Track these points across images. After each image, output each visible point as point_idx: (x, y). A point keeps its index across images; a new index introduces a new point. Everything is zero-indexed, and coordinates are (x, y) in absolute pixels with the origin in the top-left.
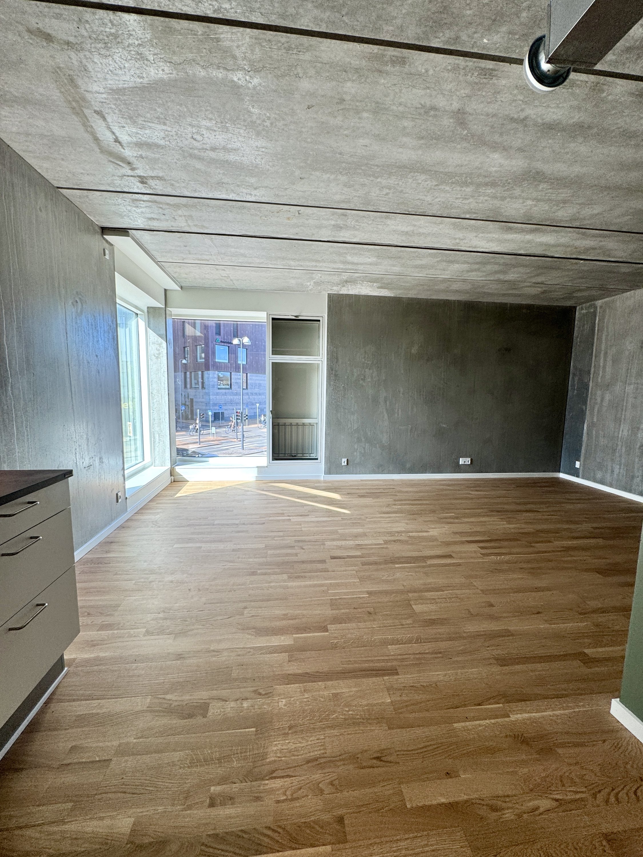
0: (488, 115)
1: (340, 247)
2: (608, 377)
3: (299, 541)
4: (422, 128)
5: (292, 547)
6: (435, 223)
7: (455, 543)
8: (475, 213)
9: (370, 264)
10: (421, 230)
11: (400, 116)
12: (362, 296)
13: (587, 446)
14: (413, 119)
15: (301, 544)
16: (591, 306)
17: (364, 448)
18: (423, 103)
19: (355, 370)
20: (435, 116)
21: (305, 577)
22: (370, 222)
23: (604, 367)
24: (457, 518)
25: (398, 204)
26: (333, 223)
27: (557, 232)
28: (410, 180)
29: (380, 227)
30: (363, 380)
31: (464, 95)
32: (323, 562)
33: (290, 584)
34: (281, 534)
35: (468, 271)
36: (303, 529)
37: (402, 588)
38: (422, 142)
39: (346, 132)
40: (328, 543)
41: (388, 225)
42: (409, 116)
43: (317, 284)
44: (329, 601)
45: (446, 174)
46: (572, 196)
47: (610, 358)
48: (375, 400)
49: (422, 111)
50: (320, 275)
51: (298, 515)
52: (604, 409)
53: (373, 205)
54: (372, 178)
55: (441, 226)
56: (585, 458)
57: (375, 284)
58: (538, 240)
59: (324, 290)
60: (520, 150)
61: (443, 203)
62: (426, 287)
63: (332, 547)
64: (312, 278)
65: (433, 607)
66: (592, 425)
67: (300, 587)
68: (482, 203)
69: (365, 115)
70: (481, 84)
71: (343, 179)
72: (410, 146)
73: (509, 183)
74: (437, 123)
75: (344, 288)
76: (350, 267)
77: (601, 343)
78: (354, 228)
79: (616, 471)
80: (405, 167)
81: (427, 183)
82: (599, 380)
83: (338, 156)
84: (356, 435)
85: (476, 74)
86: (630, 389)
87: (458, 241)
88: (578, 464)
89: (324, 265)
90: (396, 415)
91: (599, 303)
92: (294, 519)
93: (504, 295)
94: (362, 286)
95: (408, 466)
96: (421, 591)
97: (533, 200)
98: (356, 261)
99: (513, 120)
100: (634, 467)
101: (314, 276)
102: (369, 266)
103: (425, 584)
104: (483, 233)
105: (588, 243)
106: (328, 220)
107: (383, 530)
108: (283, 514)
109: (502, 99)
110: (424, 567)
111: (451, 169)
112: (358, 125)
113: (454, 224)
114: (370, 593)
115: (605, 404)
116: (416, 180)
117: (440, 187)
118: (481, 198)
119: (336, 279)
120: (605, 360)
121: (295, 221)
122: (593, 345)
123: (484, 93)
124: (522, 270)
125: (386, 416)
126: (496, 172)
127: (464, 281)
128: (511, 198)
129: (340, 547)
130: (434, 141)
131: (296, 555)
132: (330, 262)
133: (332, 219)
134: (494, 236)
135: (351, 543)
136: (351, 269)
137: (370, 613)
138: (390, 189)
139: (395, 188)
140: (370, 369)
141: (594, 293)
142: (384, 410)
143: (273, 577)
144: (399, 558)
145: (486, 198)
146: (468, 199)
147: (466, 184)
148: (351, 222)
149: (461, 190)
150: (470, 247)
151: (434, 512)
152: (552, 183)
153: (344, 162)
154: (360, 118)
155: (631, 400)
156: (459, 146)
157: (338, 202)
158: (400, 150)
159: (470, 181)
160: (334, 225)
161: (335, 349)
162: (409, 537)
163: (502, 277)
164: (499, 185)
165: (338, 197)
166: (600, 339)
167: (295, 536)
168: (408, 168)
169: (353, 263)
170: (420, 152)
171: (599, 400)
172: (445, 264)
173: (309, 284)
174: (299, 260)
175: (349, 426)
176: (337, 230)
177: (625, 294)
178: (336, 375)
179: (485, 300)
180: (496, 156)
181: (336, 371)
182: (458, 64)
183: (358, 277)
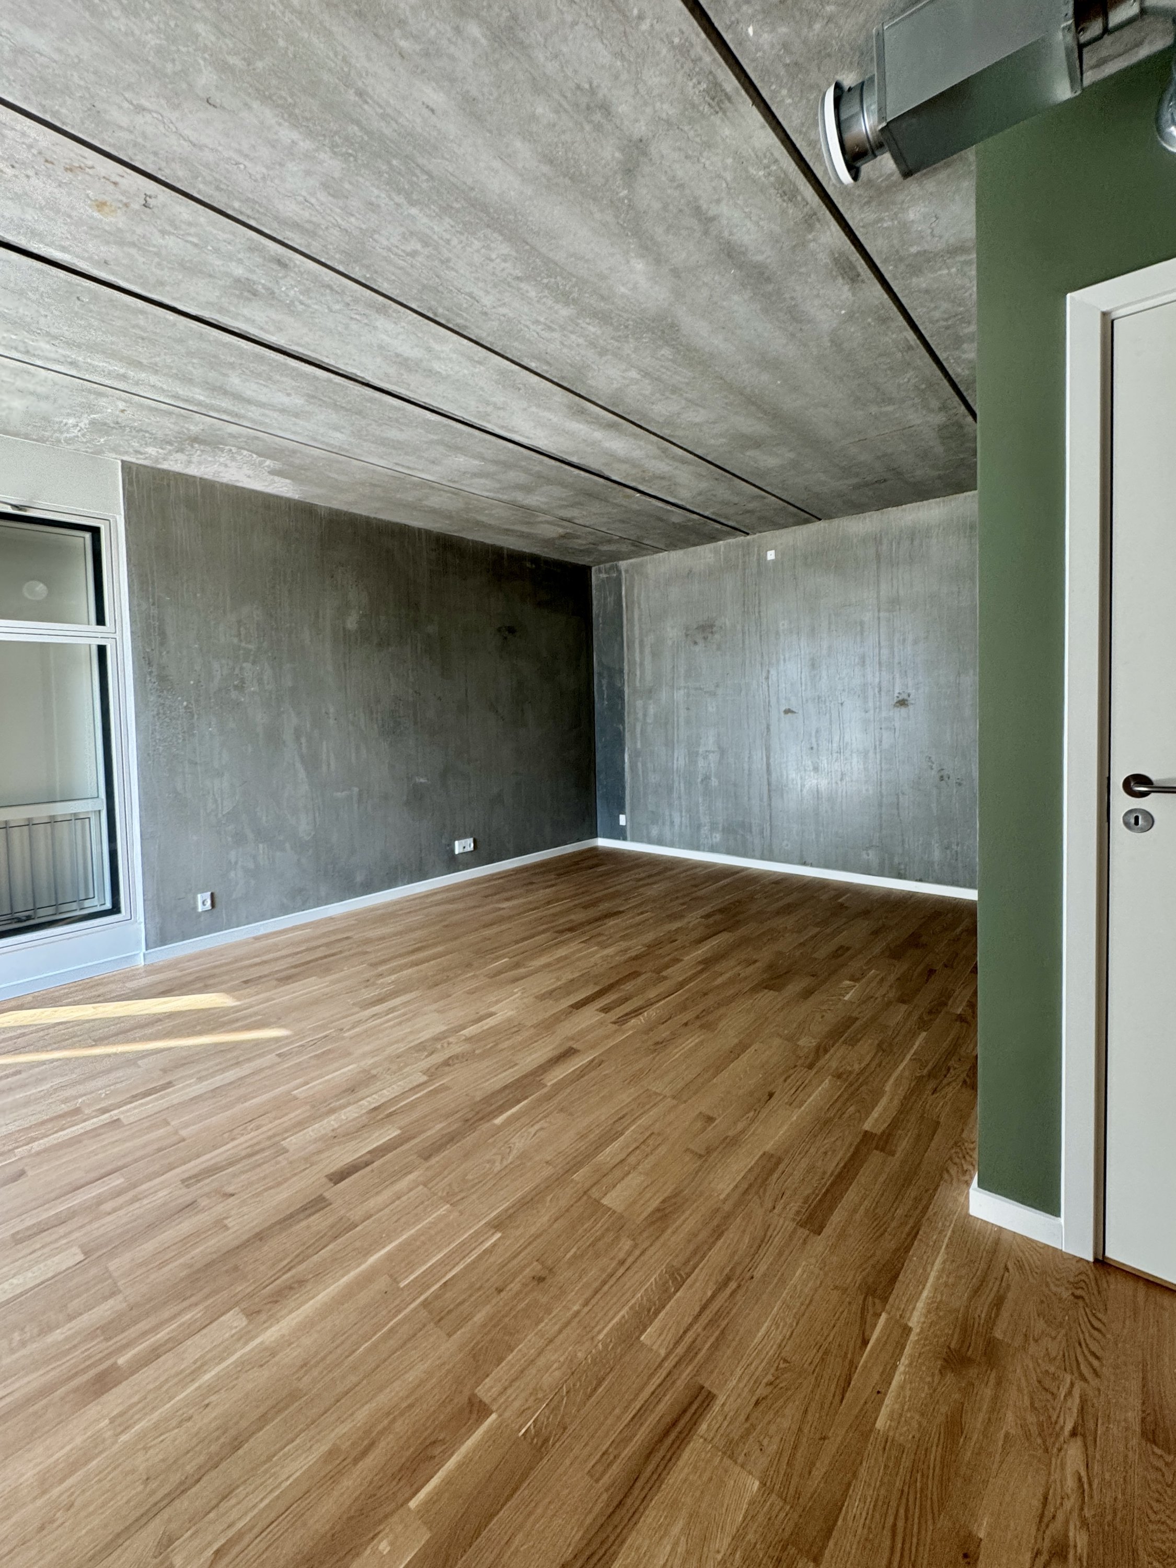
0: (673, 179)
1: (225, 345)
2: (649, 676)
3: (197, 1177)
4: (563, 137)
5: (190, 1206)
6: (470, 359)
7: (557, 1019)
8: (548, 363)
9: (283, 411)
10: (437, 366)
11: (539, 87)
12: (222, 484)
13: (632, 787)
14: (558, 109)
15: (208, 1185)
16: (612, 568)
17: (254, 857)
18: (595, 84)
19: (216, 665)
20: (598, 127)
21: (301, 1282)
22: (337, 307)
23: (642, 664)
24: (517, 965)
25: (424, 287)
26: (239, 271)
27: (635, 436)
28: (477, 244)
29: (354, 326)
30: (240, 688)
31: (664, 116)
32: (317, 1204)
33: (271, 1335)
34: (117, 1181)
35: (475, 475)
36: (184, 1133)
37: (548, 1171)
38: (545, 169)
39: (403, 43)
40: (293, 1142)
41: (375, 328)
42: (556, 96)
43: (99, 427)
44: (424, 1313)
45: (547, 261)
46: (687, 384)
47: (647, 650)
48: (273, 737)
49: (584, 100)
50: (121, 405)
51: (135, 1098)
52: (649, 728)
53: (368, 267)
54: (400, 199)
55: (480, 369)
56: (632, 810)
57: (268, 462)
58: (607, 444)
59: (114, 450)
60: (675, 273)
61: (509, 320)
62: (378, 491)
63: (312, 1148)
64: (91, 409)
65: (635, 1180)
66: (636, 754)
67: (307, 1326)
68: (570, 347)
69: (474, 30)
70: (699, 111)
71: (332, 165)
72: (520, 166)
73: (626, 327)
74: (593, 145)
75: (179, 456)
76: (226, 403)
77: (632, 625)
78: (289, 308)
79: (677, 820)
80: (484, 208)
81: (503, 265)
82: (638, 684)
83: (352, 96)
84: (231, 827)
85: (704, 86)
86: (679, 695)
87: (489, 409)
88: (622, 820)
89: (153, 379)
90: (324, 768)
91: (623, 564)
92: (131, 1113)
93: (507, 531)
94: (233, 459)
95: (359, 878)
96: (588, 1156)
97: (640, 370)
98: (249, 393)
99: (697, 211)
100: (698, 812)
101: (103, 401)
102: (275, 415)
103: (583, 1137)
104: (539, 406)
105: (662, 467)
106: (230, 257)
107: (402, 1047)
108: (77, 1111)
109: (708, 163)
110: (548, 1097)
111: (559, 256)
112: (444, 42)
113: (502, 373)
114: (497, 1225)
115: (649, 720)
116: (488, 247)
117: (522, 285)
118: (573, 337)
119: (169, 426)
120: (642, 652)
121: (119, 220)
122: (622, 627)
123: (691, 133)
124: (557, 491)
125: (302, 774)
126: (623, 296)
127: (457, 492)
128: (615, 355)
129: (336, 1138)
130: (567, 181)
131: (220, 1225)
132: (175, 377)
133: (240, 261)
134: (552, 417)
135: (351, 1113)
136: (225, 412)
137: (541, 1280)
138: (426, 244)
139: (436, 248)
140: (254, 663)
141: (624, 548)
142: (297, 758)
143: (194, 1348)
144: (487, 1099)
145: (581, 341)
146: (553, 330)
147: (566, 298)
148: (288, 287)
149: (550, 308)
150: (502, 427)
151: (469, 965)
152: (678, 352)
153: (358, 123)
154: (457, 30)
155: (683, 713)
156: (598, 216)
157: (283, 222)
158: (497, 164)
159: (575, 295)
160: (238, 280)
161: (154, 611)
162: (468, 1040)
163: (520, 497)
164: (612, 324)
165: (289, 209)
166: (631, 621)
167: (171, 1168)
168: (488, 214)
169: (238, 397)
170: (529, 191)
171: (640, 715)
172: (441, 449)
173: (71, 421)
174: (70, 344)
175: (211, 806)
176: (240, 297)
177: (656, 556)
178: (162, 678)
179: (470, 536)
180: (639, 265)
181: (162, 667)
182: (692, 45)
183: (231, 435)
